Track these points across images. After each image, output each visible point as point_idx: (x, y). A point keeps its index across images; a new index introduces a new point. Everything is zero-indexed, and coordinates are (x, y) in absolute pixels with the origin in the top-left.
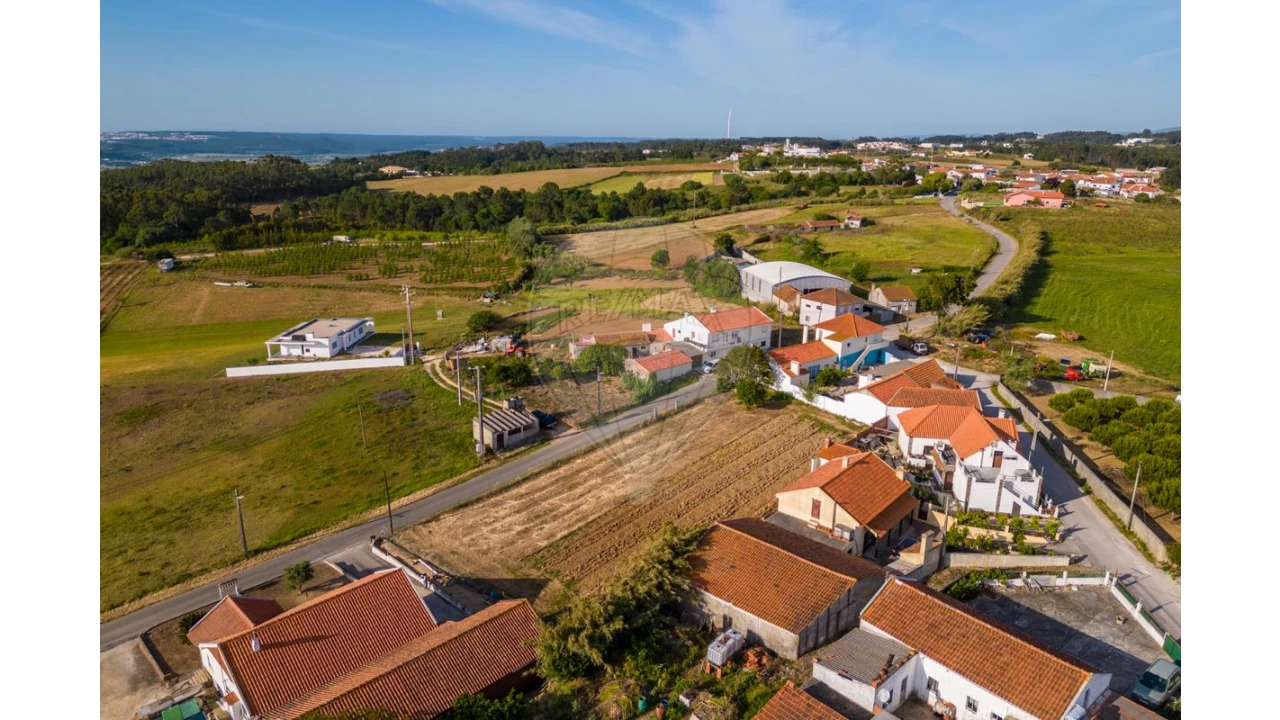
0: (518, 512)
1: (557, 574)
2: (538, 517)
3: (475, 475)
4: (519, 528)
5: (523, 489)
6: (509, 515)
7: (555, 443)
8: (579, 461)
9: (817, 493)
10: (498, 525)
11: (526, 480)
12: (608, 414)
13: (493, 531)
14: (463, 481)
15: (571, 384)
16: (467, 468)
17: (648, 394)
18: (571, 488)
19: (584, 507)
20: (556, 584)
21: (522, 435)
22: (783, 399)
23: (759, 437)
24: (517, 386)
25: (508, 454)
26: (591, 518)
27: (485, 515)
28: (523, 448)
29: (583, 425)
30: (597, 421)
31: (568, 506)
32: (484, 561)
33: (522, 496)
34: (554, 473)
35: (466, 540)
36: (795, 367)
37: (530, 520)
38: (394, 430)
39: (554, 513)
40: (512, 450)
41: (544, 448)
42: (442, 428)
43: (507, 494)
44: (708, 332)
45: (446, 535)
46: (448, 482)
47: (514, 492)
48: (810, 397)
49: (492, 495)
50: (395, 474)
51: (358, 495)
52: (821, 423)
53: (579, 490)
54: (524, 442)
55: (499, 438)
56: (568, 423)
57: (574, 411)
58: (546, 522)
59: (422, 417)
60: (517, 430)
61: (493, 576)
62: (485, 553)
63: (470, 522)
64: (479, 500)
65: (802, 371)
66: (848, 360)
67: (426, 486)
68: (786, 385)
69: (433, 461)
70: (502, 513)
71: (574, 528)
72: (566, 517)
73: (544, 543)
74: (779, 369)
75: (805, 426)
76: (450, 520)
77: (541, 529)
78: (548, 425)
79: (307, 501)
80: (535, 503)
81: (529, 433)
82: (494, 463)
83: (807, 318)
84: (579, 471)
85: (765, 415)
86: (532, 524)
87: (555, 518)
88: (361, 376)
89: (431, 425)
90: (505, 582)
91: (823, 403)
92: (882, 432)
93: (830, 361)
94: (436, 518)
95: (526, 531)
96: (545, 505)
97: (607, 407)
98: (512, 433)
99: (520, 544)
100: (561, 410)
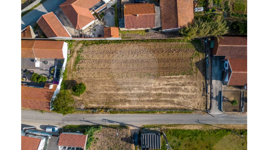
0: (178, 95)
2: (176, 89)
3: (171, 126)
4: (183, 87)
6: (180, 96)
7: (140, 125)
10: (185, 93)
13: (188, 92)
14: (175, 125)
16: (170, 132)
18: (160, 95)
19: (166, 83)
23: (99, 73)
25: (157, 129)
26: (168, 77)
27: (184, 100)
31: (168, 87)
32: (198, 81)
33: (171, 102)
34: (156, 106)
35: (195, 94)
37: (178, 89)
39: (172, 87)
40: (154, 131)
41: (146, 124)
43: (173, 106)
45: (197, 99)
46: (178, 128)
47: (171, 106)
49: (176, 110)
50: (185, 146)
51: (198, 143)
53: (160, 92)
56: (130, 133)
57: (122, 139)
58: (177, 85)
62: (195, 85)
63: (189, 101)
64: (180, 110)
67: (184, 131)
70: (181, 98)
71: (174, 76)
72: (172, 83)
73: (184, 76)
76: (192, 106)
77: (179, 83)
80: (172, 96)
82: (163, 127)
84: (151, 101)
86: (180, 87)
87: (173, 85)
94: (194, 110)
95: (183, 85)
96: (171, 92)
99: (188, 81)
100: (125, 143)
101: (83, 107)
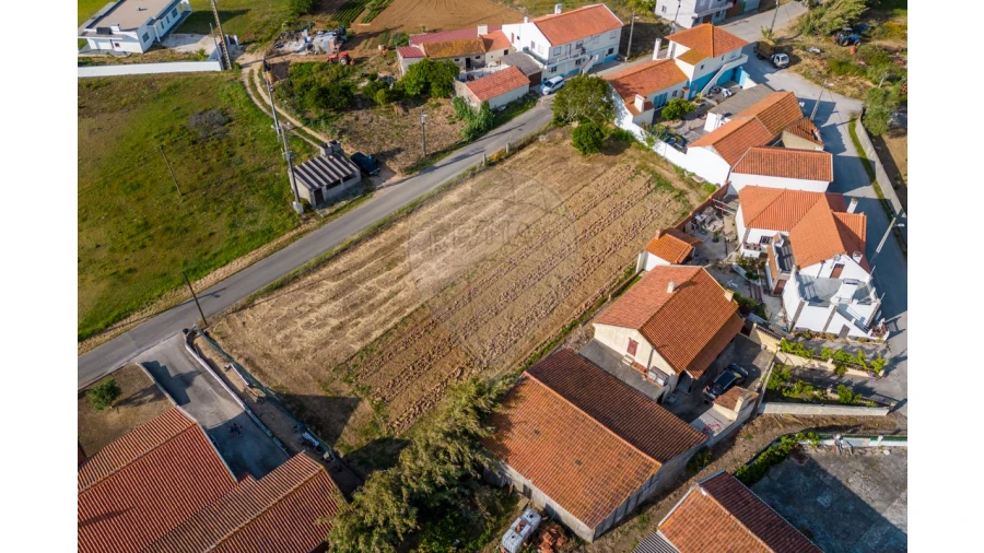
0: (334, 298)
1: (367, 390)
2: (354, 306)
3: (293, 239)
4: (334, 322)
5: (340, 265)
6: (325, 302)
7: (378, 195)
8: (401, 225)
9: (635, 335)
10: (312, 316)
11: (344, 251)
12: (436, 155)
13: (308, 325)
14: (282, 247)
15: (398, 110)
16: (284, 228)
17: (479, 129)
18: (391, 265)
19: (402, 295)
20: (366, 406)
21: (342, 187)
22: (622, 141)
23: (590, 197)
24: (341, 110)
25: (328, 211)
26: (408, 311)
27: (301, 301)
28: (344, 203)
29: (409, 170)
30: (423, 166)
31: (385, 292)
32: (297, 369)
33: (339, 275)
34: (374, 241)
35: (279, 337)
36: (639, 102)
37: (346, 310)
38: (211, 170)
39: (371, 302)
40: (332, 205)
41: (367, 203)
42: (261, 169)
43: (324, 271)
44: (549, 45)
45: (260, 330)
46: (265, 249)
47: (332, 267)
48: (650, 141)
49: (309, 271)
50: (212, 234)
51: (173, 261)
52: (659, 180)
53: (398, 270)
54: (345, 195)
55: (317, 193)
56: (392, 167)
57: (399, 150)
58: (360, 315)
59: (240, 151)
60: (337, 183)
61: (303, 392)
62: (298, 356)
63: (284, 311)
64: (295, 278)
65: (647, 106)
66: (699, 84)
67: (243, 253)
68: (627, 123)
69: (250, 217)
70: (318, 299)
71: (390, 325)
72: (382, 309)
73: (357, 347)
74: (621, 104)
75: (641, 181)
76: (264, 306)
77: (357, 324)
78: (369, 170)
79: (123, 268)
80: (352, 285)
81: (350, 183)
82: (313, 222)
83: (664, 9)
84: (400, 240)
85: (600, 162)
86: (347, 317)
87: (372, 308)
88: (177, 84)
89: (250, 163)
90: (316, 402)
91: (664, 149)
92: (721, 200)
93: (679, 87)
94: (250, 304)
95: (341, 327)
96: (362, 289)
97: (435, 146)
98: (330, 186)
99: (334, 345)
100: (385, 149)
101: (542, 139)
